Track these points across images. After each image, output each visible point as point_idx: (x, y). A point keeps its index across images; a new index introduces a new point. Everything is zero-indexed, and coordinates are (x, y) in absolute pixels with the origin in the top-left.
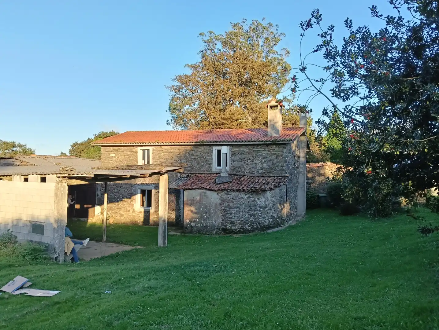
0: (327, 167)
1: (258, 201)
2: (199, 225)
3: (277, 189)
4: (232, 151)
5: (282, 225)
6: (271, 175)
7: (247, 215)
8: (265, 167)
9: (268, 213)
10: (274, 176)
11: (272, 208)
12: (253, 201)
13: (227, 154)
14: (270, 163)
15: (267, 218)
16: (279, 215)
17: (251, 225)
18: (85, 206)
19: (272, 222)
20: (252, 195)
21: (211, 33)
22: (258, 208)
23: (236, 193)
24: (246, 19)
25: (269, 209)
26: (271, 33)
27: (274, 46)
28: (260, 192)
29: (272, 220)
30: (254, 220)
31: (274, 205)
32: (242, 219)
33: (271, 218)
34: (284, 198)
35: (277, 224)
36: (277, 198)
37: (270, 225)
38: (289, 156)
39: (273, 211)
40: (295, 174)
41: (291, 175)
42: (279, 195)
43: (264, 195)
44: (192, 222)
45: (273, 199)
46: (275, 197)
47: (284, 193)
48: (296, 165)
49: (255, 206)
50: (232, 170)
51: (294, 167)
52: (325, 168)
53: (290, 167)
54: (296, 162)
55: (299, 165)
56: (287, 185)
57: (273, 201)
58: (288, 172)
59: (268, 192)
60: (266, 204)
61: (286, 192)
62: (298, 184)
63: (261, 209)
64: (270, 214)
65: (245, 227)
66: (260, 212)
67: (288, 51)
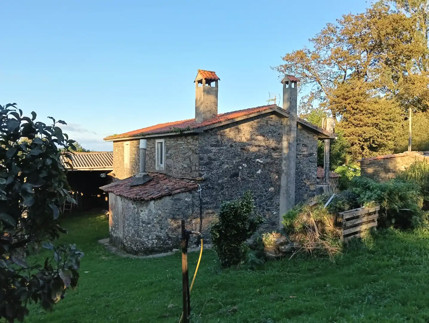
0: (399, 160)
1: (141, 214)
3: (167, 199)
4: (166, 144)
6: (188, 177)
7: (133, 230)
8: (185, 165)
9: (151, 231)
11: (156, 225)
12: (137, 213)
14: (188, 161)
15: (150, 238)
16: (170, 235)
17: (136, 244)
19: (156, 244)
20: (136, 205)
22: (141, 224)
25: (153, 226)
28: (143, 202)
29: (156, 241)
30: (138, 239)
31: (160, 220)
33: (155, 239)
34: (187, 211)
35: (167, 247)
36: (167, 211)
37: (154, 247)
38: (214, 150)
39: (159, 229)
40: (252, 174)
41: (231, 177)
42: (171, 207)
43: (147, 206)
44: (112, 230)
45: (160, 212)
46: (164, 209)
47: (187, 204)
48: (262, 162)
49: (138, 220)
50: (166, 169)
51: (247, 165)
52: (395, 161)
53: (221, 165)
54: (256, 157)
55: (282, 160)
56: (199, 192)
57: (159, 215)
58: (213, 173)
59: (152, 202)
60: (149, 219)
61: (191, 203)
62: (279, 188)
63: (144, 225)
64: (155, 233)
65: (132, 246)
66: (142, 229)
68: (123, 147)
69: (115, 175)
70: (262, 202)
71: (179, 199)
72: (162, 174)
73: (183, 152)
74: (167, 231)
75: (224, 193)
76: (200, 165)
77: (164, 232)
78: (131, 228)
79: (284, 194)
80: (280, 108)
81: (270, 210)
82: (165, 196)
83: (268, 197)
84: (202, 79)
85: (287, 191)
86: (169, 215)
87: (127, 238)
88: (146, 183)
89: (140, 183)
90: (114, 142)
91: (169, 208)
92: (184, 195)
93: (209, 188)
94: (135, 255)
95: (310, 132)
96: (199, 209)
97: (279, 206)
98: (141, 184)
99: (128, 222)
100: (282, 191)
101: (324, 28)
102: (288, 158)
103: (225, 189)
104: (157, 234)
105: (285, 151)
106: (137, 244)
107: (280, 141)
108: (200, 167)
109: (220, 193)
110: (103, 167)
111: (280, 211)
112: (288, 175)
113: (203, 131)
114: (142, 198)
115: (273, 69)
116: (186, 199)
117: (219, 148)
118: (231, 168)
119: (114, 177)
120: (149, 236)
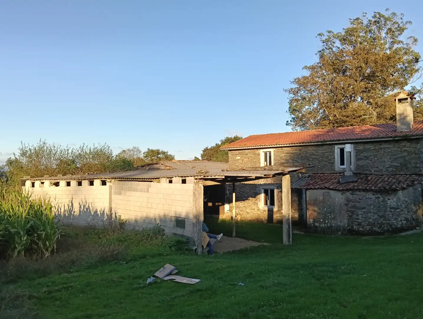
1: (389, 202)
2: (323, 225)
3: (411, 189)
4: (357, 149)
5: (417, 228)
6: (403, 173)
7: (376, 216)
8: (395, 164)
9: (400, 214)
10: (407, 175)
11: (404, 210)
12: (382, 201)
13: (350, 152)
14: (401, 160)
15: (399, 220)
16: (414, 217)
18: (217, 204)
19: (405, 224)
20: (381, 195)
21: (329, 32)
22: (389, 209)
23: (363, 193)
24: (366, 13)
25: (402, 210)
26: (394, 23)
27: (399, 36)
28: (390, 192)
29: (405, 222)
30: (384, 222)
31: (407, 205)
32: (371, 220)
33: (404, 220)
34: (420, 198)
35: (412, 226)
36: (411, 198)
37: (404, 227)
39: (407, 212)
42: (413, 195)
43: (395, 195)
44: (316, 222)
45: (407, 199)
46: (409, 197)
47: (420, 193)
49: (385, 207)
57: (406, 201)
59: (400, 192)
60: (398, 205)
63: (392, 210)
64: (403, 215)
65: (374, 229)
66: (391, 214)
67: (415, 39)
71: (416, 189)
74: (412, 214)
77: (410, 214)
82: (411, 186)
86: (412, 201)
87: (363, 223)
92: (418, 185)
94: (379, 235)
104: (405, 216)
106: (383, 226)
108: (421, 165)
114: (391, 189)
116: (419, 189)
120: (398, 218)
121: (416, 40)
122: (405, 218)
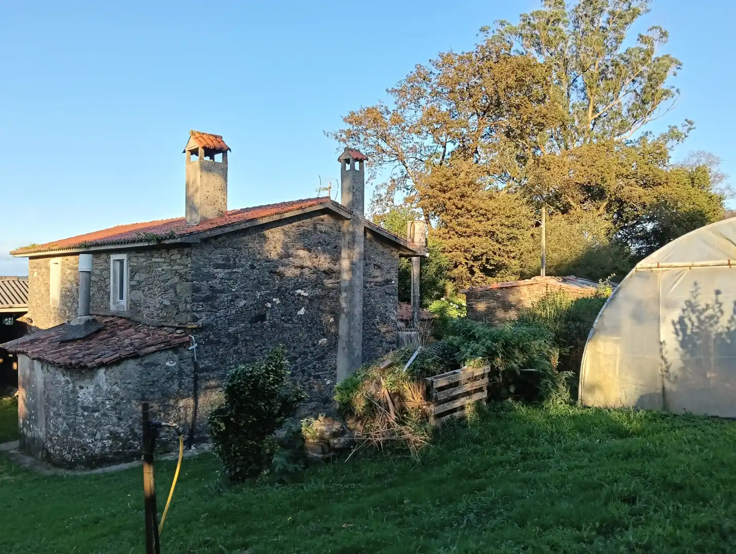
1: (81, 393)
2: (29, 434)
3: (131, 365)
4: (130, 264)
6: (172, 323)
7: (65, 424)
8: (165, 302)
9: (100, 424)
11: (109, 413)
12: (72, 392)
14: (172, 294)
15: (98, 436)
17: (70, 448)
19: (110, 448)
20: (71, 376)
21: (502, 24)
22: (80, 411)
25: (104, 415)
28: (83, 371)
29: (110, 442)
30: (74, 439)
31: (118, 404)
32: (59, 433)
33: (108, 438)
34: (168, 385)
35: (130, 453)
36: (130, 386)
37: (106, 454)
38: (221, 273)
39: (115, 420)
40: (289, 316)
41: (251, 322)
42: (139, 379)
43: (92, 377)
44: (24, 424)
45: (118, 389)
46: (124, 383)
47: (169, 373)
48: (306, 294)
49: (75, 404)
50: (131, 308)
51: (281, 299)
52: (518, 291)
53: (232, 300)
54: (296, 287)
55: (340, 291)
56: (193, 349)
57: (115, 394)
58: (218, 314)
59: (102, 372)
60: (96, 402)
61: (177, 369)
62: (336, 339)
63: (86, 414)
64: (107, 427)
65: (64, 453)
66: (83, 421)
67: (664, 31)
68: (48, 268)
69: (32, 322)
70: (306, 364)
71: (154, 364)
72: (121, 318)
73: (161, 278)
74: (130, 423)
75: (239, 351)
76: (193, 300)
77: (125, 425)
78: (60, 419)
79: (344, 348)
80: (336, 204)
81: (320, 378)
82: (127, 358)
83: (316, 355)
84: (198, 148)
85: (349, 343)
86: (134, 392)
87: (54, 438)
88: (91, 334)
89: (78, 337)
90: (31, 258)
91: (134, 381)
92: (164, 355)
93: (211, 342)
94: (69, 469)
95: (386, 245)
96: (192, 380)
97: (335, 369)
98: (82, 337)
99: (55, 409)
100: (341, 344)
101: (411, 72)
102: (350, 288)
103: (241, 343)
104: (112, 429)
105: (346, 276)
106: (73, 449)
107: (336, 259)
108: (194, 305)
109: (231, 351)
110: (8, 306)
111: (338, 378)
112: (350, 315)
113: (199, 240)
114: (82, 364)
115: (328, 136)
116: (167, 364)
117: (229, 271)
118: (251, 305)
119: (30, 324)
120: (96, 433)
121: (664, 34)
122: (111, 433)
